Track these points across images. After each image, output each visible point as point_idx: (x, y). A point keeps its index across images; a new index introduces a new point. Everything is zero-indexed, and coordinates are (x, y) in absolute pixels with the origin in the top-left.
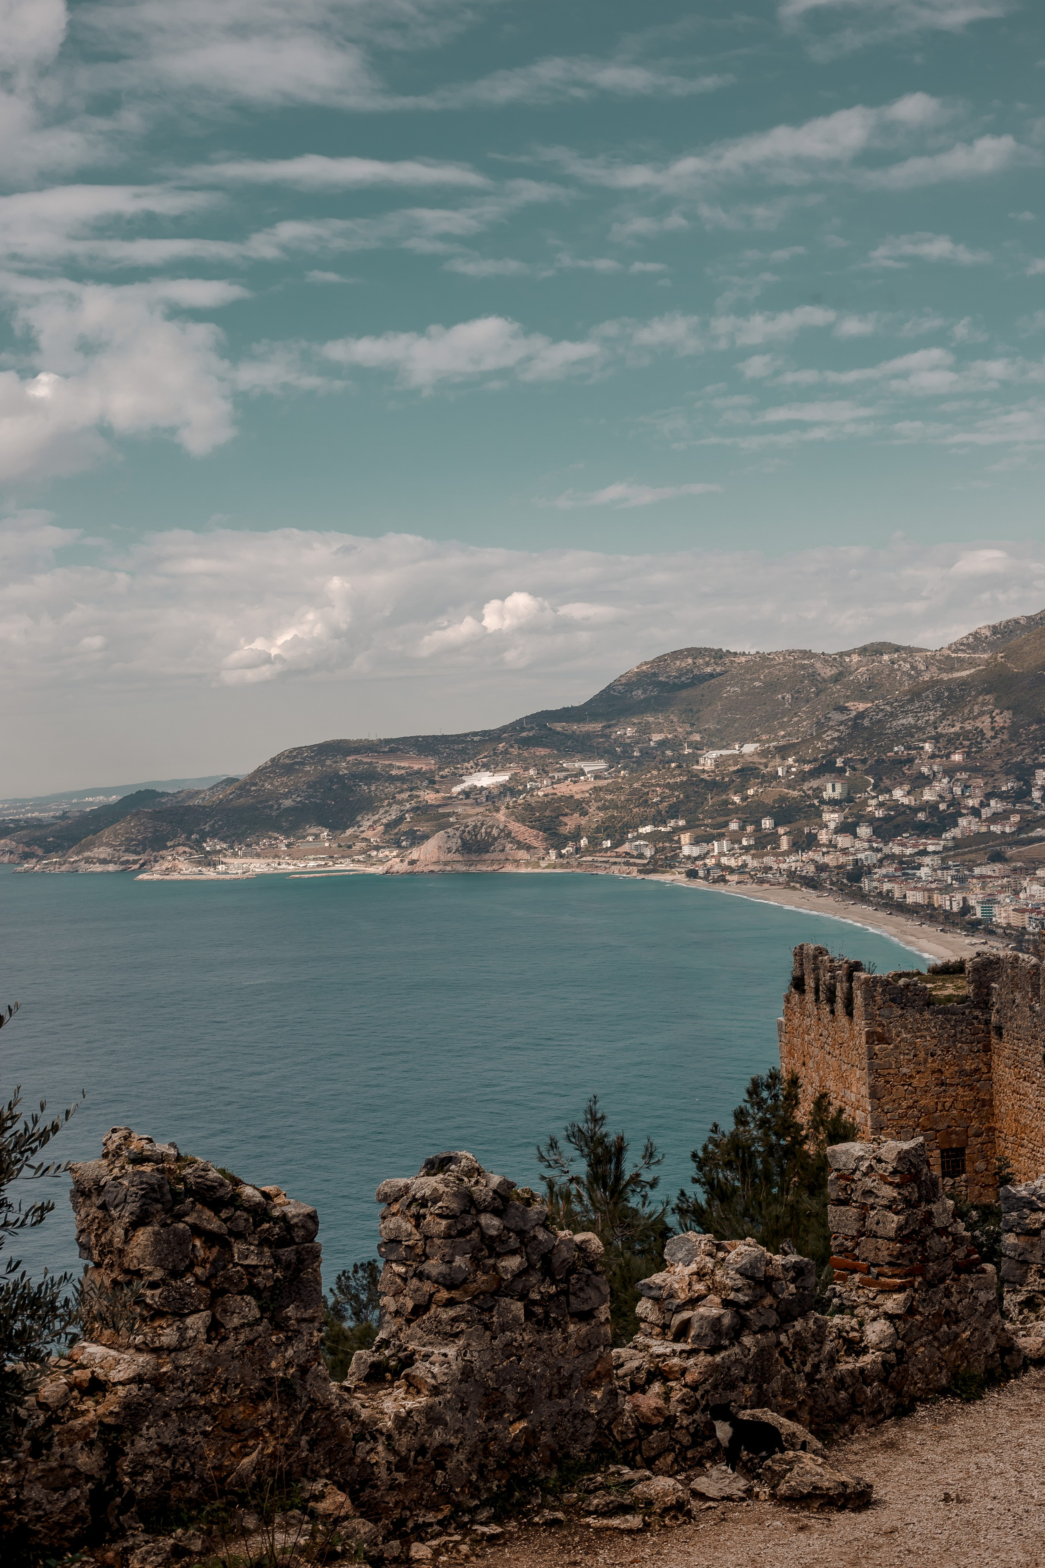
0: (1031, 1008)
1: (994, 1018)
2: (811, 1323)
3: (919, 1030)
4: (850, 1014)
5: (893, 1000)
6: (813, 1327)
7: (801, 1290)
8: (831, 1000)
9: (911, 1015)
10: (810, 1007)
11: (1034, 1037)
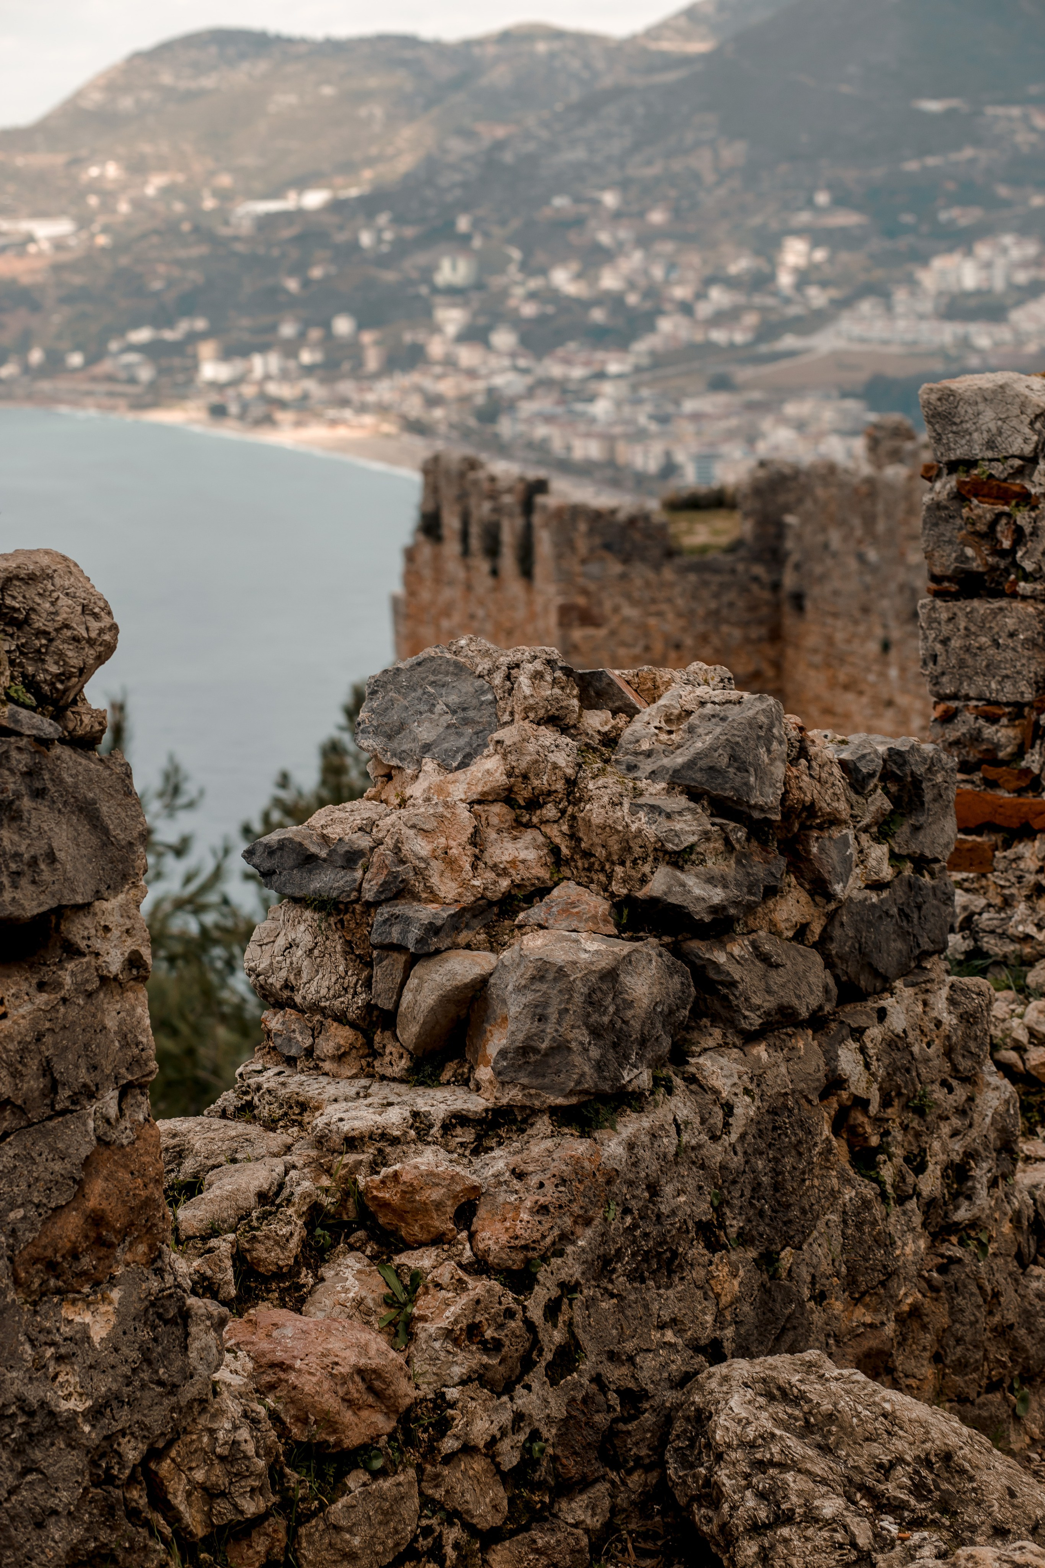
1: (789, 580)
3: (654, 601)
4: (526, 570)
5: (607, 547)
8: (493, 550)
9: (641, 573)
10: (453, 567)
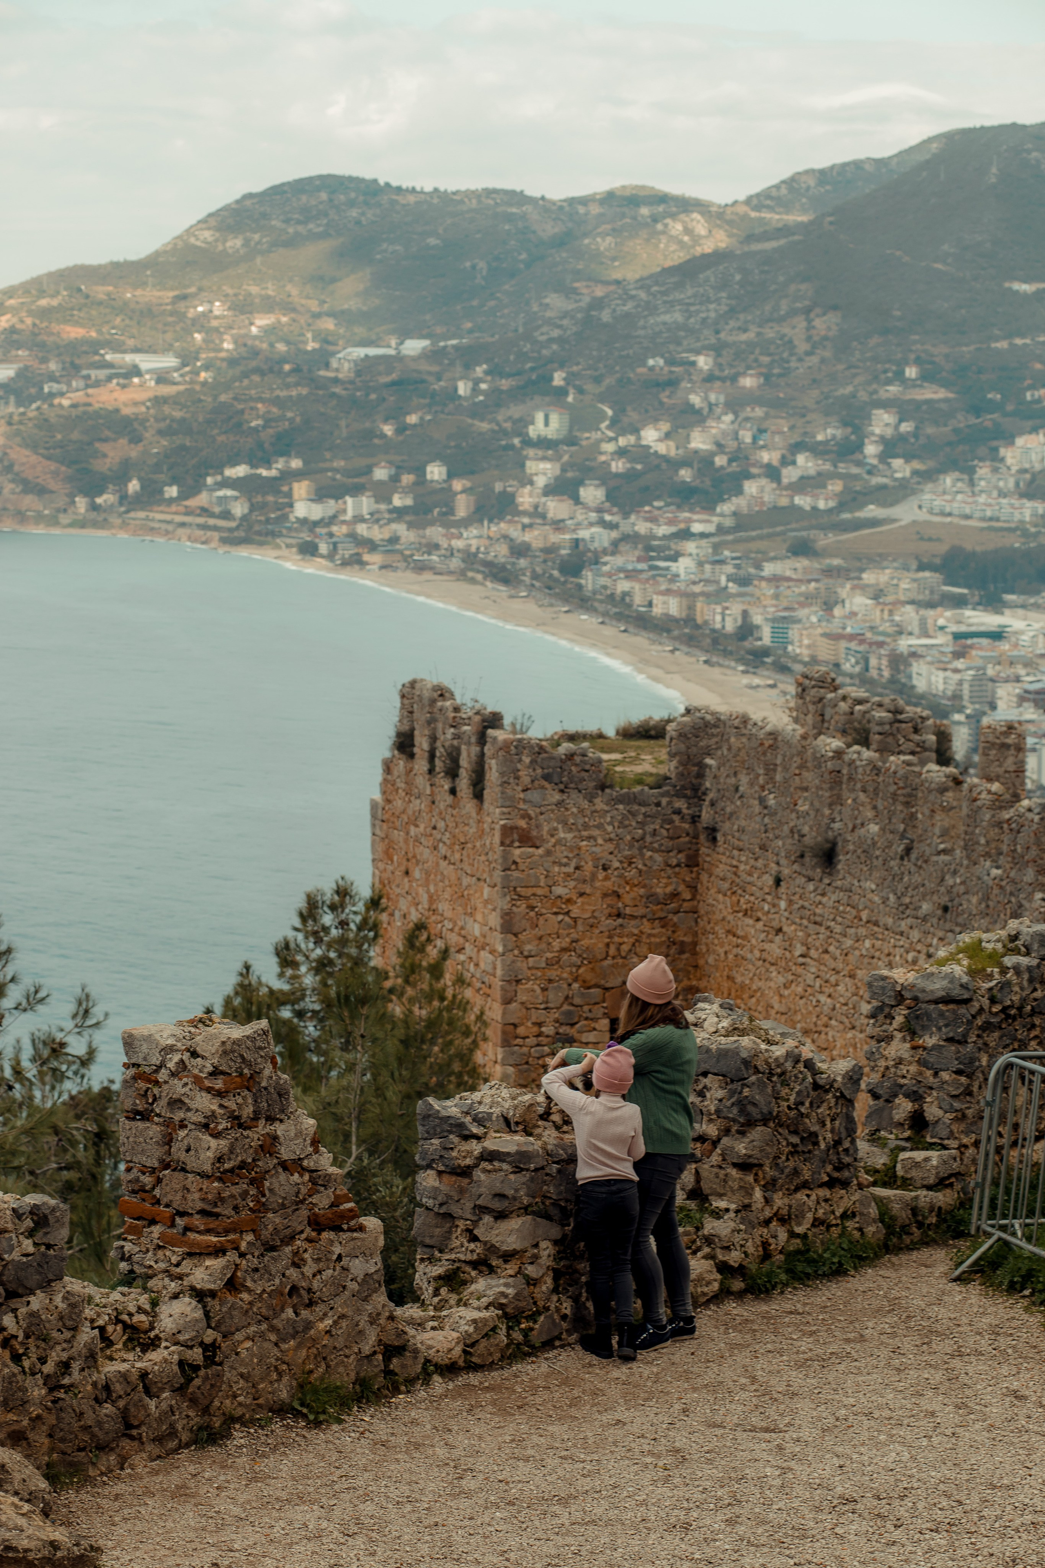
0: (762, 801)
1: (706, 815)
2: (58, 1299)
4: (478, 796)
5: (547, 778)
6: (62, 1306)
7: (43, 1248)
8: (453, 773)
9: (576, 801)
10: (421, 782)
11: (763, 848)
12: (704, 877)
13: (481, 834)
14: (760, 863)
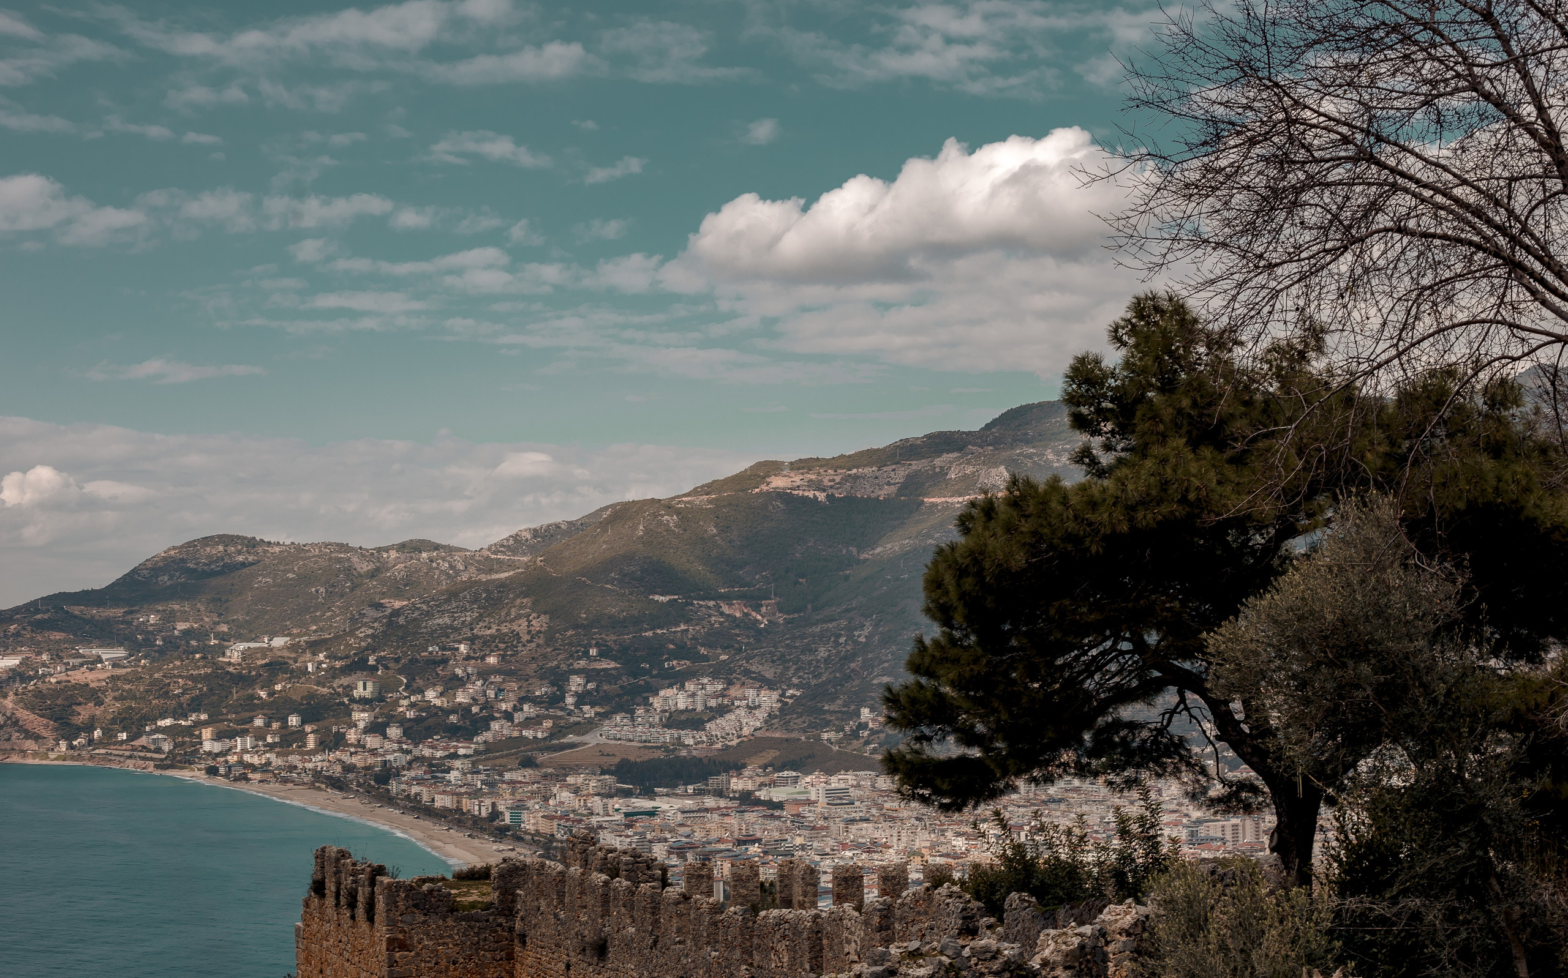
0: (556, 916)
1: (518, 926)
3: (442, 937)
4: (371, 919)
5: (416, 906)
8: (352, 905)
9: (434, 922)
10: (330, 912)
11: (558, 945)
12: (518, 966)
13: (373, 944)
14: (556, 956)
